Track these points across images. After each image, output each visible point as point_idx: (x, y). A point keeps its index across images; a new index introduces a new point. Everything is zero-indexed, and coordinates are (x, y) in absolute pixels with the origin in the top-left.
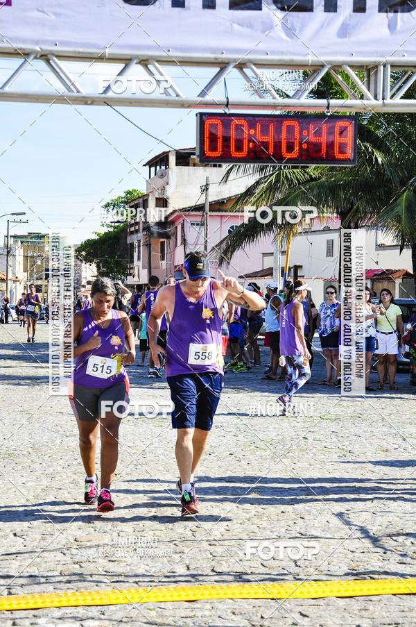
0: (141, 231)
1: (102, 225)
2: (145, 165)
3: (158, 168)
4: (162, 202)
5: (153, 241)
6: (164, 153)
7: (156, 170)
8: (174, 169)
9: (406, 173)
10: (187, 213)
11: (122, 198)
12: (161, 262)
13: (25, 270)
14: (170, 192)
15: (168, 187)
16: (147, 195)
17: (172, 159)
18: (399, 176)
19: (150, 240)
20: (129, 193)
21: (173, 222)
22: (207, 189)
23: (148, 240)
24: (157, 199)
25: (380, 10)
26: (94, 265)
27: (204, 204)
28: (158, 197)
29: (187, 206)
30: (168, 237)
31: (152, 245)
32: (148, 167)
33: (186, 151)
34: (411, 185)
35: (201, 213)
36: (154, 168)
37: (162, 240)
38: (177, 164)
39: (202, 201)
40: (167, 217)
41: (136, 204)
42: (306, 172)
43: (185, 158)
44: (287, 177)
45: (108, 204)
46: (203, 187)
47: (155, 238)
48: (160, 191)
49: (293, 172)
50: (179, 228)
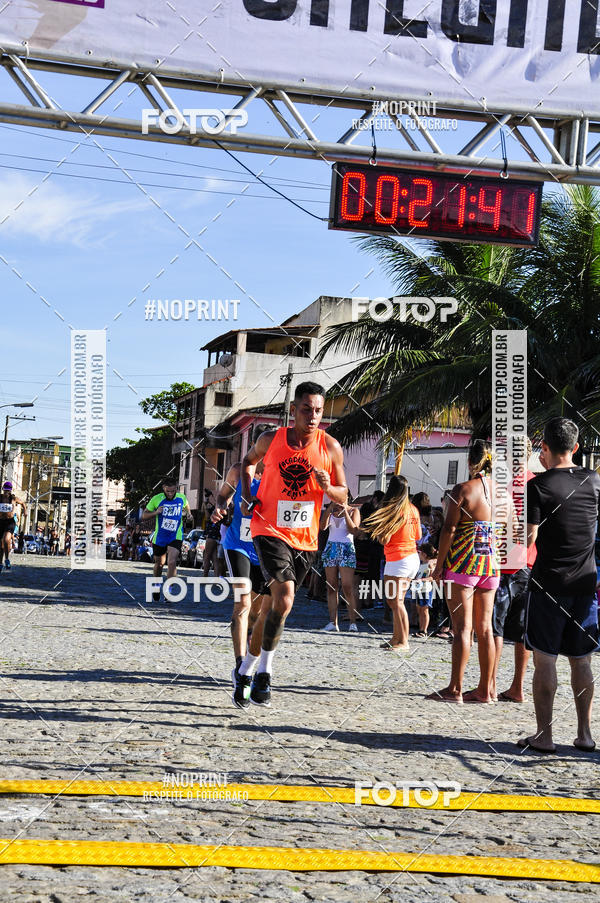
0: (192, 436)
1: (138, 430)
2: (203, 349)
3: (221, 353)
4: (224, 399)
5: (208, 452)
6: (231, 333)
7: (218, 356)
8: (243, 357)
10: (258, 415)
11: (168, 394)
12: (217, 481)
13: (25, 487)
14: (236, 385)
15: (233, 379)
16: (204, 389)
17: (242, 340)
19: (204, 449)
20: (177, 387)
21: (237, 427)
22: (289, 381)
23: (200, 449)
24: (217, 394)
25: (581, 49)
26: (122, 484)
27: (284, 404)
28: (219, 391)
29: (259, 406)
30: (229, 447)
32: (207, 351)
33: (262, 332)
34: (573, 378)
35: (277, 417)
36: (215, 353)
37: (220, 451)
38: (248, 350)
39: (279, 399)
40: (229, 420)
41: (187, 401)
42: (430, 355)
43: (260, 341)
44: (404, 359)
45: (148, 400)
46: (284, 378)
47: (211, 447)
48: (222, 384)
49: (413, 354)
50: (246, 436)
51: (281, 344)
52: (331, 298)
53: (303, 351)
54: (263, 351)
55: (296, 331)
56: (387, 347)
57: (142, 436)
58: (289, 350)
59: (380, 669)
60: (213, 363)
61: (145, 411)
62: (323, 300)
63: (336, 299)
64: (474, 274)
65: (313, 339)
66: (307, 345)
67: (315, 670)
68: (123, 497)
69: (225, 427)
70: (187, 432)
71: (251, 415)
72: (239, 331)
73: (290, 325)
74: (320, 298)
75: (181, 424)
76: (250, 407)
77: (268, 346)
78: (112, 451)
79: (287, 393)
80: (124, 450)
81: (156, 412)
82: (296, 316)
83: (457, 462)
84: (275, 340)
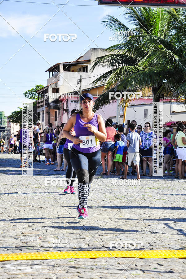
0: (44, 105)
2: (46, 71)
3: (54, 72)
4: (56, 90)
5: (51, 111)
6: (57, 64)
7: (52, 73)
8: (62, 73)
11: (34, 89)
12: (55, 122)
14: (60, 85)
15: (59, 82)
16: (48, 86)
17: (61, 67)
19: (49, 110)
20: (38, 86)
21: (62, 101)
22: (81, 81)
24: (53, 88)
26: (18, 125)
27: (79, 91)
29: (69, 92)
30: (59, 109)
31: (50, 113)
32: (48, 72)
33: (69, 63)
35: (77, 96)
36: (51, 73)
37: (56, 110)
38: (64, 71)
39: (77, 89)
41: (41, 91)
43: (68, 67)
44: (126, 70)
45: (27, 92)
46: (79, 81)
47: (52, 109)
48: (55, 84)
49: (129, 67)
50: (65, 104)
51: (77, 68)
52: (95, 49)
53: (85, 70)
54: (69, 71)
55: (82, 62)
56: (119, 66)
58: (79, 70)
59: (125, 194)
60: (51, 76)
61: (26, 96)
62: (92, 49)
63: (97, 49)
64: (153, 34)
65: (89, 65)
66: (87, 67)
67: (99, 196)
69: (57, 101)
70: (42, 104)
72: (60, 63)
73: (80, 60)
74: (91, 49)
75: (40, 101)
76: (66, 92)
77: (72, 69)
78: (14, 112)
79: (80, 86)
81: (30, 97)
82: (82, 57)
83: (147, 110)
84: (75, 66)
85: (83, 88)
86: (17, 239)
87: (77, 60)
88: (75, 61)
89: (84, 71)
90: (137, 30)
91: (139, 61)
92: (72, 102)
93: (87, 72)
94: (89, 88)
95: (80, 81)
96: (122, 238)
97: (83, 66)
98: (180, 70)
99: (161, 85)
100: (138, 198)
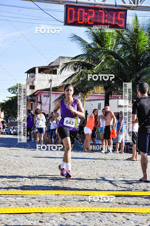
1: (7, 97)
2: (26, 73)
3: (31, 74)
4: (32, 87)
5: (28, 103)
6: (34, 68)
7: (30, 75)
9: (132, 72)
10: (42, 92)
11: (16, 86)
14: (36, 83)
15: (35, 81)
16: (26, 84)
17: (37, 70)
18: (129, 73)
21: (36, 95)
24: (30, 86)
27: (50, 89)
28: (31, 85)
29: (43, 89)
30: (34, 101)
32: (27, 73)
33: (42, 67)
35: (48, 92)
36: (29, 74)
37: (32, 102)
38: (39, 73)
39: (48, 87)
40: (34, 93)
42: (92, 72)
43: (42, 70)
44: (85, 72)
45: (10, 88)
47: (29, 101)
48: (32, 83)
49: (88, 71)
50: (39, 98)
51: (48, 71)
52: (62, 57)
53: (55, 72)
55: (53, 67)
56: (80, 70)
57: (9, 99)
58: (50, 73)
60: (29, 77)
61: (9, 91)
62: (60, 57)
63: (64, 57)
64: (105, 47)
65: (58, 69)
66: (56, 71)
68: (3, 117)
69: (33, 95)
71: (40, 91)
72: (36, 67)
73: (51, 65)
74: (59, 57)
76: (40, 89)
77: (45, 71)
79: (51, 85)
80: (3, 103)
81: (12, 92)
82: (53, 62)
83: (101, 103)
84: (47, 70)
85: (53, 86)
86: (4, 184)
87: (49, 65)
88: (47, 66)
89: (54, 74)
90: (93, 44)
91: (95, 67)
92: (44, 96)
93: (56, 74)
94: (57, 86)
95: (51, 81)
96: (77, 185)
97: (54, 70)
98: (124, 74)
99: (110, 85)
100: (90, 163)
